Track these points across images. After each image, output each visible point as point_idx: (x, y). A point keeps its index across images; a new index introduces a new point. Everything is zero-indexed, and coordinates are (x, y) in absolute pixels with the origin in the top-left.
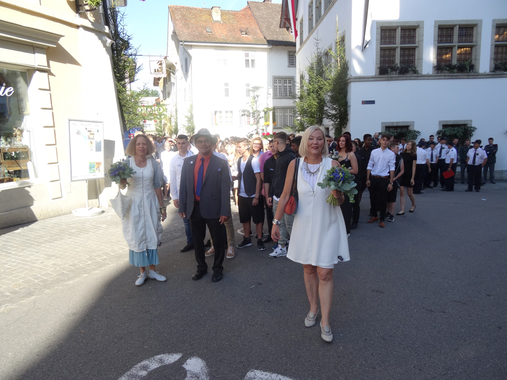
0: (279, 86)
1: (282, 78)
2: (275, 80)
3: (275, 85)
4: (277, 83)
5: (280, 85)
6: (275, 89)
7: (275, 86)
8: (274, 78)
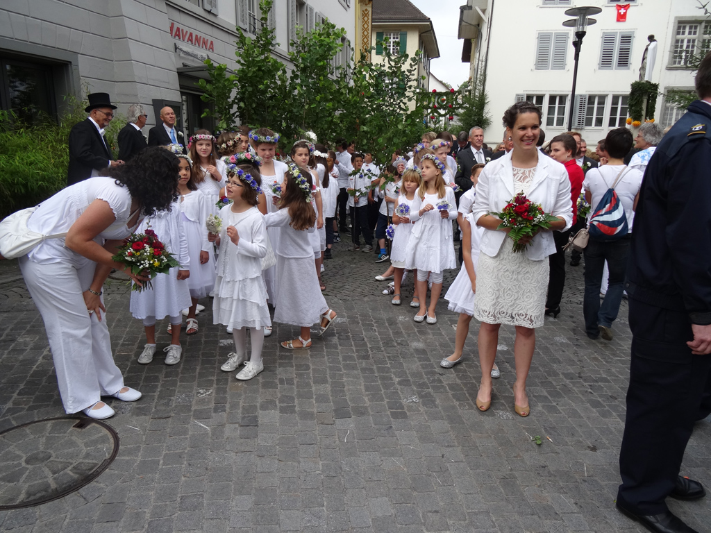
0: (689, 41)
1: (700, 22)
2: (679, 28)
3: (680, 37)
4: (683, 33)
5: (692, 36)
6: (677, 46)
7: (677, 41)
8: (680, 22)
